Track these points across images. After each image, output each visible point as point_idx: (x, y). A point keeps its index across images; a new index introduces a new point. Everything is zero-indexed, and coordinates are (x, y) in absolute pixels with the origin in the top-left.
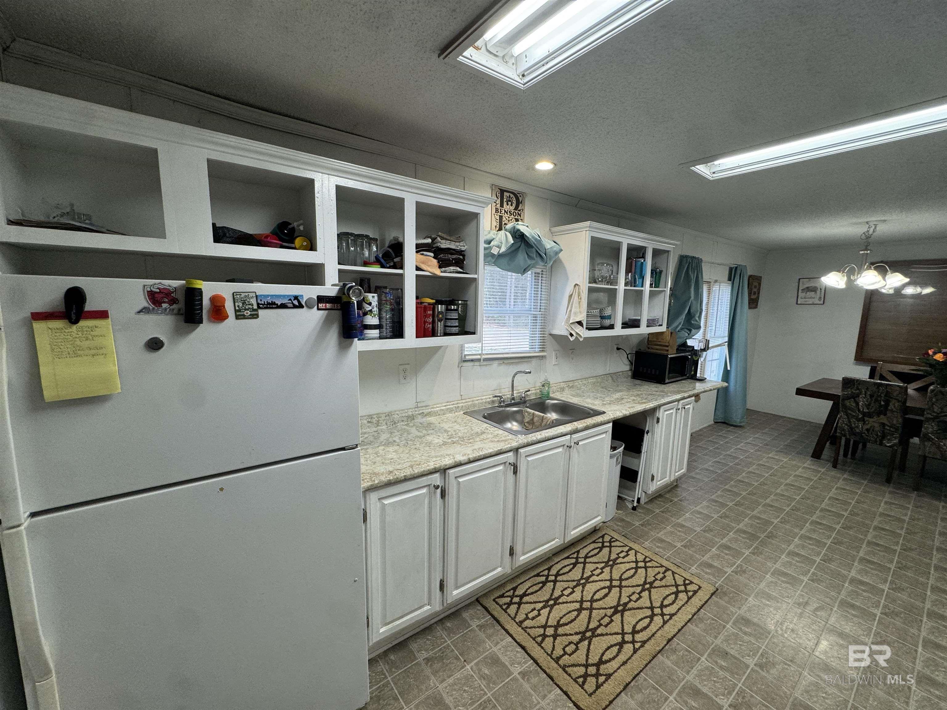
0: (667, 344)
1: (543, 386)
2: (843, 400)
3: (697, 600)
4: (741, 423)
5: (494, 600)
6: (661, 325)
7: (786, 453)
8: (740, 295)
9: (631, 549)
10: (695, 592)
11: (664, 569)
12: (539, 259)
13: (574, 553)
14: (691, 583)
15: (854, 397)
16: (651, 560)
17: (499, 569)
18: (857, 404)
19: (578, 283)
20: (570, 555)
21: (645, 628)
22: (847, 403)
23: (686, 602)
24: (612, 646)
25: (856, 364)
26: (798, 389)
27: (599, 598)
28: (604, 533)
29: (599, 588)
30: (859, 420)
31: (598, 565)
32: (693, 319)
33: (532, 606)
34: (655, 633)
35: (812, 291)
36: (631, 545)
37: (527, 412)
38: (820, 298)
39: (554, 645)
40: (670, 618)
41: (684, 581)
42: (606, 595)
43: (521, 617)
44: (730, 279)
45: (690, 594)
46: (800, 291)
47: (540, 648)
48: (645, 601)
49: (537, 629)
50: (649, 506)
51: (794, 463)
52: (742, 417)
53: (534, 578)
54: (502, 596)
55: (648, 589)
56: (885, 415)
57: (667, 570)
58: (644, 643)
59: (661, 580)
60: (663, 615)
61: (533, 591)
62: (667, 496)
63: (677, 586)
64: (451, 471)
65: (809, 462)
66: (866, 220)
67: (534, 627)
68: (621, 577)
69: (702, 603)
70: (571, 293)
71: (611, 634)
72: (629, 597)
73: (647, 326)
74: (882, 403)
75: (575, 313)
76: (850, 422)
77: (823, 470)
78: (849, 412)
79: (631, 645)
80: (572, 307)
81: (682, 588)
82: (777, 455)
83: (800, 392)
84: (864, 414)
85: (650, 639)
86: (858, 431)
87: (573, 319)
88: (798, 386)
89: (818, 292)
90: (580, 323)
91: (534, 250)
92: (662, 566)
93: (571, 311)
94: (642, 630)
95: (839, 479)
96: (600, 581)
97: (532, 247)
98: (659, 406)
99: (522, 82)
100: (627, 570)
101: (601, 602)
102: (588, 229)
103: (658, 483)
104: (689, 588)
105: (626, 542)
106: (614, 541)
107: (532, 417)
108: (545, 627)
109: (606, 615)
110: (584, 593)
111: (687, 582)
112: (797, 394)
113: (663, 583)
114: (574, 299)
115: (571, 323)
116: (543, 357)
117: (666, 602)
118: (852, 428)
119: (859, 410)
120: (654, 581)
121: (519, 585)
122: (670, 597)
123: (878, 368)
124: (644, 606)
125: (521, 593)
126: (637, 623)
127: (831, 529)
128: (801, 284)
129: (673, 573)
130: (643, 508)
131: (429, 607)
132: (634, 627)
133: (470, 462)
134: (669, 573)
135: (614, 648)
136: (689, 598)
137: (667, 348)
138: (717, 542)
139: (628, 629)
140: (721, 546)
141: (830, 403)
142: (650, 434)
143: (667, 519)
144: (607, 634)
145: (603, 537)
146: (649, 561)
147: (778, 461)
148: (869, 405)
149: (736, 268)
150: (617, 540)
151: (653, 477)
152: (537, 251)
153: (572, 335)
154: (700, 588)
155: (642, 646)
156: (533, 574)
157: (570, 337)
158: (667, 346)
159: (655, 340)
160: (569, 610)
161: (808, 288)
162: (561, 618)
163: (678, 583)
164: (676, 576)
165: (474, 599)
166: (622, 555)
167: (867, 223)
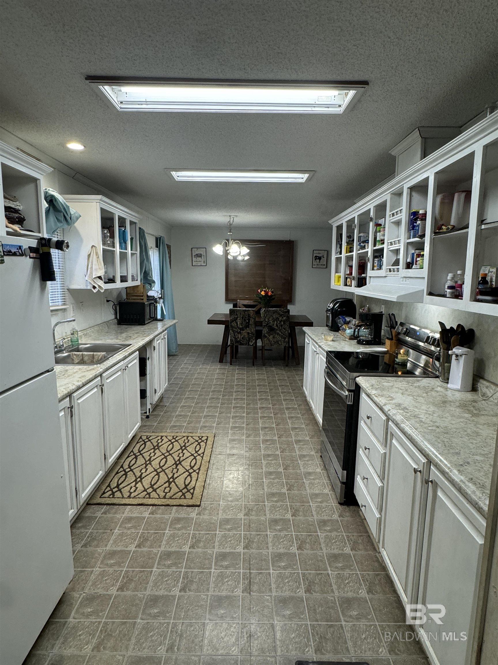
0: (142, 295)
1: (72, 334)
2: (231, 323)
3: (210, 442)
4: (176, 352)
5: (100, 497)
6: (137, 280)
7: (207, 364)
8: (164, 259)
9: (162, 437)
10: (207, 440)
11: (186, 437)
12: (65, 222)
13: (130, 453)
14: (202, 437)
15: (235, 320)
16: (177, 437)
17: (101, 472)
18: (237, 323)
19: (94, 245)
20: (129, 454)
21: (196, 464)
22: (233, 324)
23: (206, 445)
24: (186, 478)
25: (226, 303)
26: (208, 320)
27: (163, 464)
28: (140, 436)
29: (160, 460)
30: (238, 333)
31: (150, 452)
32: (149, 276)
33: (129, 486)
34: (201, 463)
35: (199, 257)
36: (161, 434)
37: (75, 355)
38: (204, 261)
39: (158, 494)
40: (204, 454)
41: (199, 437)
42: (166, 462)
43: (126, 495)
44: (157, 246)
45: (205, 441)
46: (193, 257)
47: (151, 499)
48: (187, 454)
49: (142, 494)
50: (155, 413)
51: (213, 367)
52: (176, 349)
53: (116, 475)
54: (104, 493)
55: (184, 449)
56: (249, 327)
57: (188, 437)
58: (199, 469)
59: (188, 442)
60: (199, 455)
61: (123, 480)
62: (161, 404)
63: (197, 441)
64: (75, 394)
65: (219, 366)
66: (230, 214)
67: (139, 494)
68: (167, 450)
69: (212, 442)
70: (89, 253)
71: (182, 474)
72: (178, 456)
73: (132, 281)
74: (247, 321)
75: (96, 270)
76: (235, 335)
77: (227, 367)
78: (234, 329)
79: (195, 473)
80: (92, 265)
81: (200, 441)
82: (204, 366)
83: (210, 322)
84: (241, 329)
85: (201, 466)
86: (239, 340)
87: (96, 275)
88: (208, 319)
89: (203, 257)
90: (100, 278)
91: (62, 214)
92: (184, 437)
93: (92, 268)
94: (195, 465)
95: (235, 369)
96: (157, 458)
97: (60, 211)
98: (153, 339)
99: (120, 106)
100: (168, 446)
101: (166, 465)
102: (99, 201)
103: (159, 394)
104: (203, 439)
105: (157, 434)
106: (149, 437)
107: (81, 358)
108: (145, 490)
109: (173, 469)
110: (153, 466)
111: (200, 437)
112: (208, 324)
113: (190, 443)
114: (93, 258)
115: (94, 278)
116: (65, 310)
117: (197, 450)
118: (236, 339)
119: (238, 327)
120: (185, 444)
121: (110, 483)
122: (197, 447)
123: (238, 304)
124: (188, 456)
125: (115, 485)
126: (190, 463)
127: (243, 392)
128: (193, 252)
129: (192, 437)
130: (152, 415)
131: (72, 510)
132: (190, 466)
133: (84, 385)
134: (189, 438)
135: (188, 478)
136: (206, 443)
137: (142, 298)
138: (202, 416)
139: (188, 468)
140: (204, 416)
141: (223, 326)
142: (150, 359)
143: (171, 416)
144: (180, 475)
145: (141, 438)
146: (176, 437)
147: (205, 368)
148: (242, 323)
149: (160, 238)
150: (151, 436)
151: (155, 390)
152: (64, 216)
153: (94, 287)
154: (208, 437)
155: (199, 470)
156: (114, 474)
157: (93, 290)
158: (142, 296)
159: (132, 292)
160: (152, 477)
161: (197, 254)
162: (151, 482)
163: (197, 440)
164: (193, 437)
165: (85, 504)
166: (160, 441)
167: (230, 216)
